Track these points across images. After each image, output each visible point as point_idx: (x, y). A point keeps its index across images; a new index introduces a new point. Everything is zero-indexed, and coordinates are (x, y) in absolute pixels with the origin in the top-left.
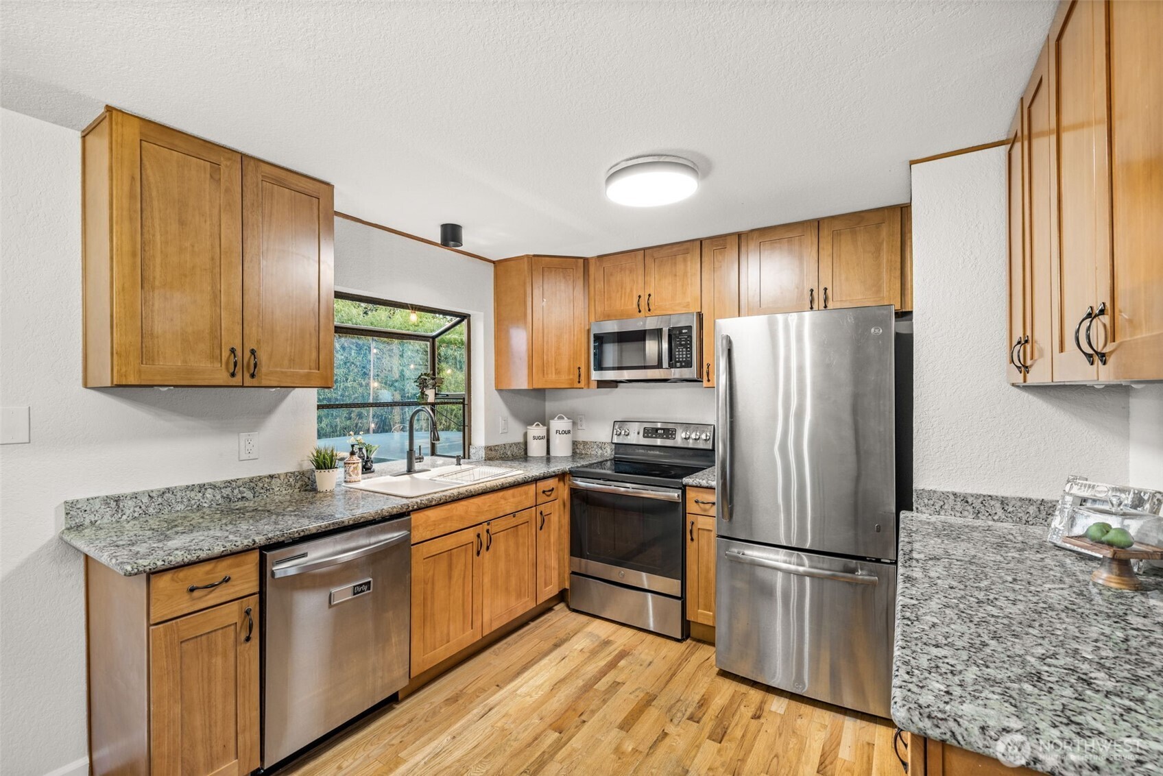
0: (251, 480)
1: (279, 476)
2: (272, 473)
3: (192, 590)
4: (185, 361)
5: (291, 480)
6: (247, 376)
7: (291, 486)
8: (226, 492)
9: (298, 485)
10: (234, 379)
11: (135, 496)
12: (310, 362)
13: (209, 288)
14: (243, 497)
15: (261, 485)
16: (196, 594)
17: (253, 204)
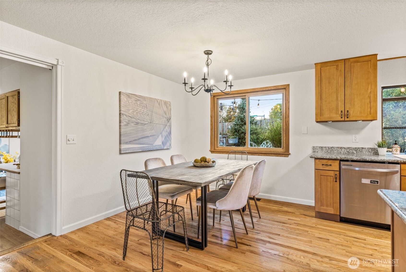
0: (356, 148)
1: (365, 148)
2: (363, 147)
3: (323, 165)
4: (330, 115)
5: (370, 150)
6: (346, 118)
7: (370, 152)
8: (348, 150)
9: (372, 152)
10: (342, 119)
11: (325, 147)
12: (367, 112)
13: (336, 97)
14: (353, 153)
15: (359, 150)
16: (324, 166)
17: (348, 71)
